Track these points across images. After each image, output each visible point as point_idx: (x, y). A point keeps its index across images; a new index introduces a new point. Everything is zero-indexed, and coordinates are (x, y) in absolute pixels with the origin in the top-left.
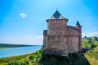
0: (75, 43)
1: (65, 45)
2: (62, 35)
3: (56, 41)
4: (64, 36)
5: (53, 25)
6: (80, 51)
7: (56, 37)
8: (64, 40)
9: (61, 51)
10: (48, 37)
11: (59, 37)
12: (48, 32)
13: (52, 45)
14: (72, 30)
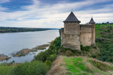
0: (87, 39)
1: (78, 42)
2: (75, 34)
3: (71, 39)
4: (77, 35)
5: (69, 26)
6: (93, 44)
7: (71, 36)
8: (77, 38)
9: (75, 46)
10: (65, 35)
11: (73, 35)
12: (65, 31)
13: (67, 41)
14: (85, 28)
